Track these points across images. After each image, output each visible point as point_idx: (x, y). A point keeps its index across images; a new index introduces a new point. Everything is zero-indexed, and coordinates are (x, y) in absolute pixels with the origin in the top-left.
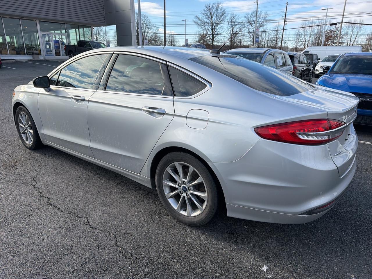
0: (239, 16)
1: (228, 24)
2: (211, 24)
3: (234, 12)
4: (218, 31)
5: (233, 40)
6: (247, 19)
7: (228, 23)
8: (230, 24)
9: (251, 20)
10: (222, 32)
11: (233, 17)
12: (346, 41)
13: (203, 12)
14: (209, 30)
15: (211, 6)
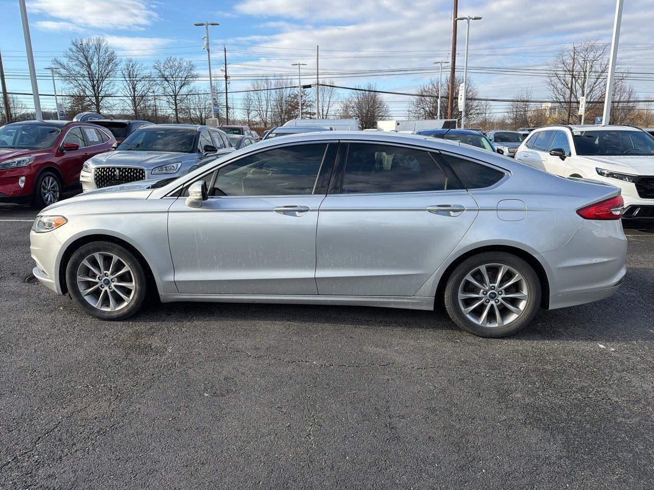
0: (142, 65)
1: (123, 79)
2: (90, 77)
3: (131, 57)
4: (106, 89)
5: (138, 106)
6: (158, 71)
7: (125, 77)
8: (128, 79)
9: (167, 73)
10: (114, 90)
11: (130, 66)
12: (316, 111)
13: (70, 53)
14: (87, 87)
15: (84, 44)
